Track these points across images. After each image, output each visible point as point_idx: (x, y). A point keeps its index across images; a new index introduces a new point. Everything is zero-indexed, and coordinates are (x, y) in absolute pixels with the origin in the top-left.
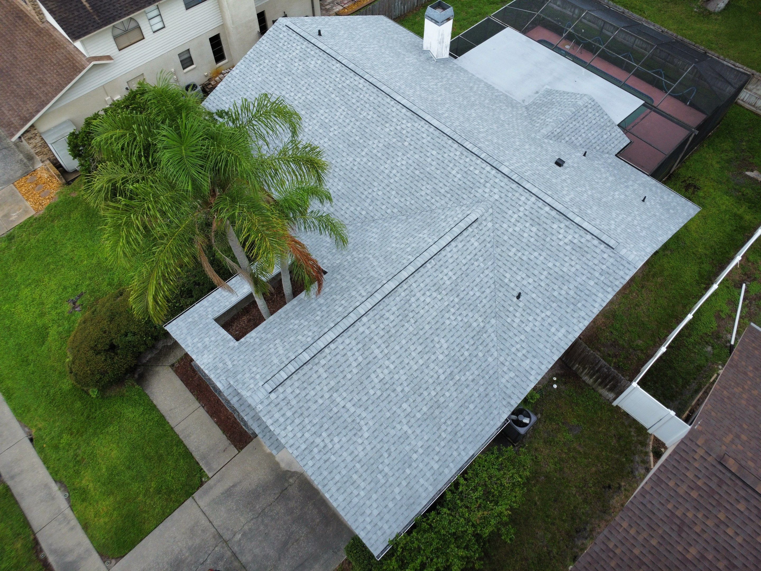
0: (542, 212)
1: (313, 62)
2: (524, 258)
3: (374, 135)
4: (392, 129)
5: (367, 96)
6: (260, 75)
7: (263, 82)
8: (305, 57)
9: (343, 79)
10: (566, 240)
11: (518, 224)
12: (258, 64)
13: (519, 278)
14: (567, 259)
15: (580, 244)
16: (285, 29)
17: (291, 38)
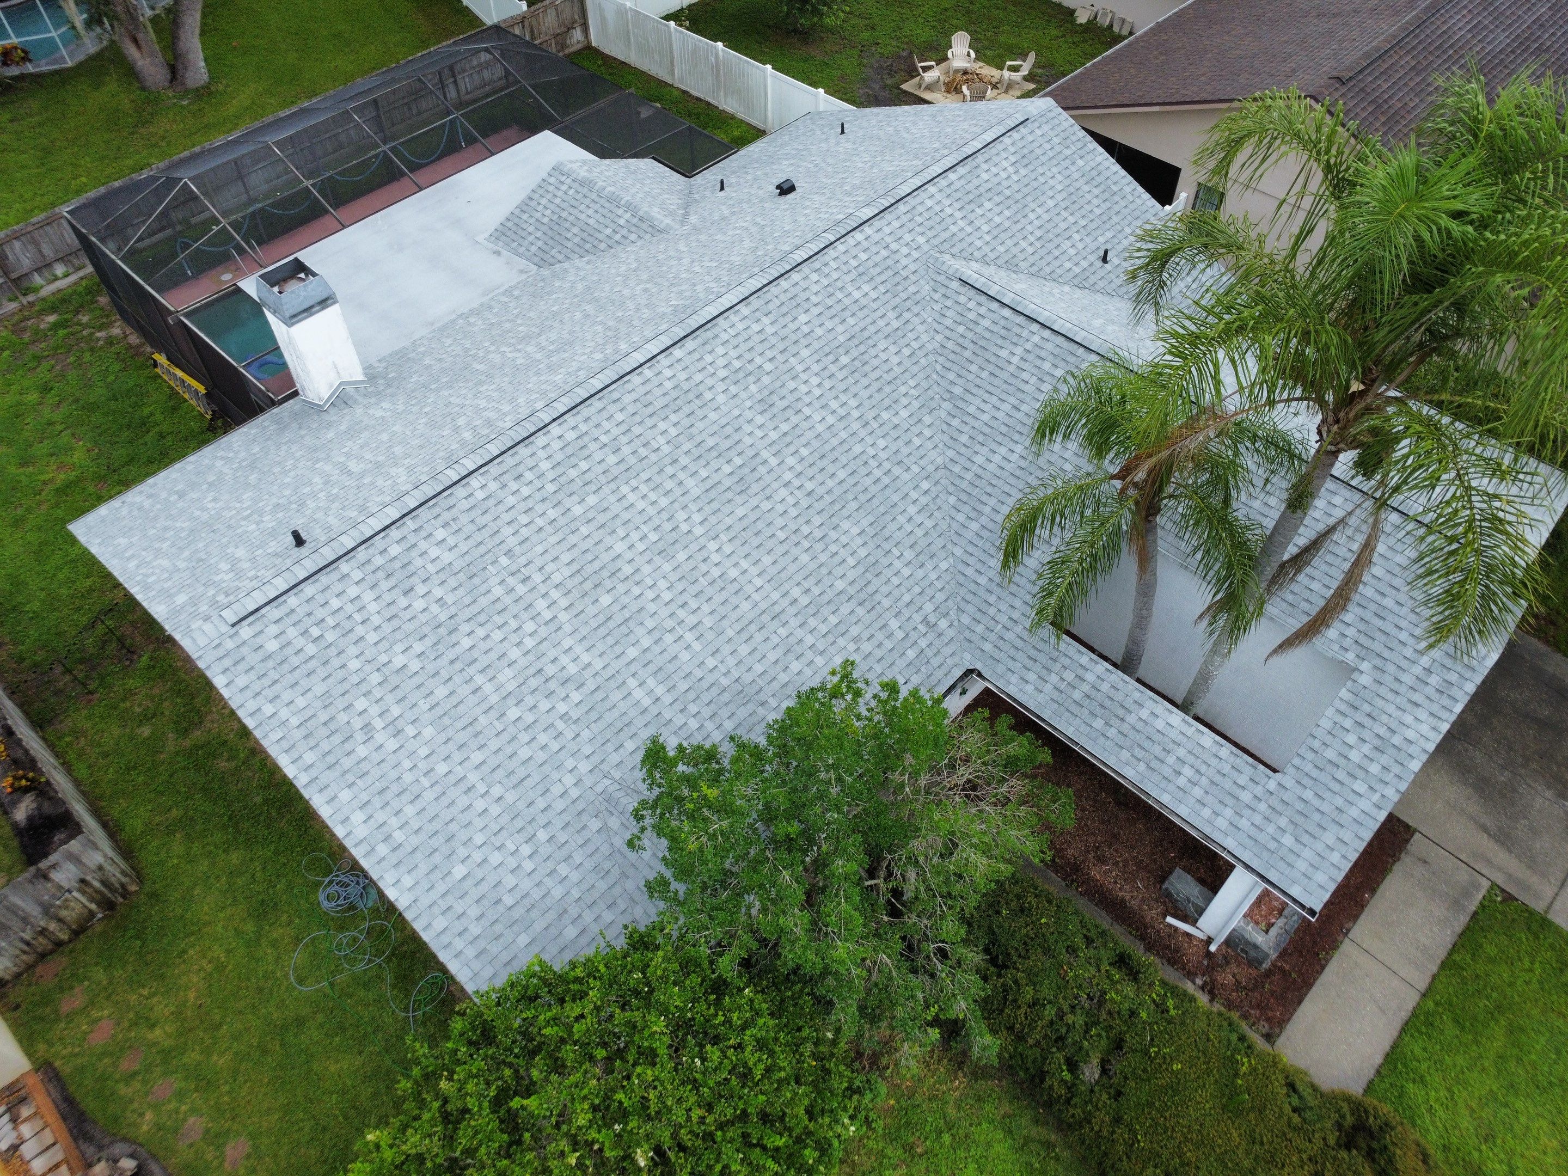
0: (958, 184)
1: (434, 552)
2: (1038, 233)
3: (729, 429)
4: (721, 387)
5: (606, 425)
6: (410, 731)
7: (446, 720)
8: (399, 575)
9: (529, 476)
10: (1011, 170)
11: (977, 223)
12: (360, 737)
13: (1072, 252)
14: (1042, 179)
15: (1018, 156)
16: (246, 631)
17: (301, 612)
